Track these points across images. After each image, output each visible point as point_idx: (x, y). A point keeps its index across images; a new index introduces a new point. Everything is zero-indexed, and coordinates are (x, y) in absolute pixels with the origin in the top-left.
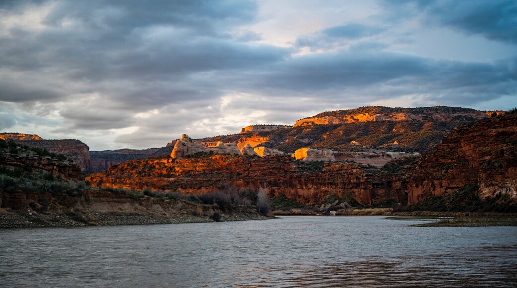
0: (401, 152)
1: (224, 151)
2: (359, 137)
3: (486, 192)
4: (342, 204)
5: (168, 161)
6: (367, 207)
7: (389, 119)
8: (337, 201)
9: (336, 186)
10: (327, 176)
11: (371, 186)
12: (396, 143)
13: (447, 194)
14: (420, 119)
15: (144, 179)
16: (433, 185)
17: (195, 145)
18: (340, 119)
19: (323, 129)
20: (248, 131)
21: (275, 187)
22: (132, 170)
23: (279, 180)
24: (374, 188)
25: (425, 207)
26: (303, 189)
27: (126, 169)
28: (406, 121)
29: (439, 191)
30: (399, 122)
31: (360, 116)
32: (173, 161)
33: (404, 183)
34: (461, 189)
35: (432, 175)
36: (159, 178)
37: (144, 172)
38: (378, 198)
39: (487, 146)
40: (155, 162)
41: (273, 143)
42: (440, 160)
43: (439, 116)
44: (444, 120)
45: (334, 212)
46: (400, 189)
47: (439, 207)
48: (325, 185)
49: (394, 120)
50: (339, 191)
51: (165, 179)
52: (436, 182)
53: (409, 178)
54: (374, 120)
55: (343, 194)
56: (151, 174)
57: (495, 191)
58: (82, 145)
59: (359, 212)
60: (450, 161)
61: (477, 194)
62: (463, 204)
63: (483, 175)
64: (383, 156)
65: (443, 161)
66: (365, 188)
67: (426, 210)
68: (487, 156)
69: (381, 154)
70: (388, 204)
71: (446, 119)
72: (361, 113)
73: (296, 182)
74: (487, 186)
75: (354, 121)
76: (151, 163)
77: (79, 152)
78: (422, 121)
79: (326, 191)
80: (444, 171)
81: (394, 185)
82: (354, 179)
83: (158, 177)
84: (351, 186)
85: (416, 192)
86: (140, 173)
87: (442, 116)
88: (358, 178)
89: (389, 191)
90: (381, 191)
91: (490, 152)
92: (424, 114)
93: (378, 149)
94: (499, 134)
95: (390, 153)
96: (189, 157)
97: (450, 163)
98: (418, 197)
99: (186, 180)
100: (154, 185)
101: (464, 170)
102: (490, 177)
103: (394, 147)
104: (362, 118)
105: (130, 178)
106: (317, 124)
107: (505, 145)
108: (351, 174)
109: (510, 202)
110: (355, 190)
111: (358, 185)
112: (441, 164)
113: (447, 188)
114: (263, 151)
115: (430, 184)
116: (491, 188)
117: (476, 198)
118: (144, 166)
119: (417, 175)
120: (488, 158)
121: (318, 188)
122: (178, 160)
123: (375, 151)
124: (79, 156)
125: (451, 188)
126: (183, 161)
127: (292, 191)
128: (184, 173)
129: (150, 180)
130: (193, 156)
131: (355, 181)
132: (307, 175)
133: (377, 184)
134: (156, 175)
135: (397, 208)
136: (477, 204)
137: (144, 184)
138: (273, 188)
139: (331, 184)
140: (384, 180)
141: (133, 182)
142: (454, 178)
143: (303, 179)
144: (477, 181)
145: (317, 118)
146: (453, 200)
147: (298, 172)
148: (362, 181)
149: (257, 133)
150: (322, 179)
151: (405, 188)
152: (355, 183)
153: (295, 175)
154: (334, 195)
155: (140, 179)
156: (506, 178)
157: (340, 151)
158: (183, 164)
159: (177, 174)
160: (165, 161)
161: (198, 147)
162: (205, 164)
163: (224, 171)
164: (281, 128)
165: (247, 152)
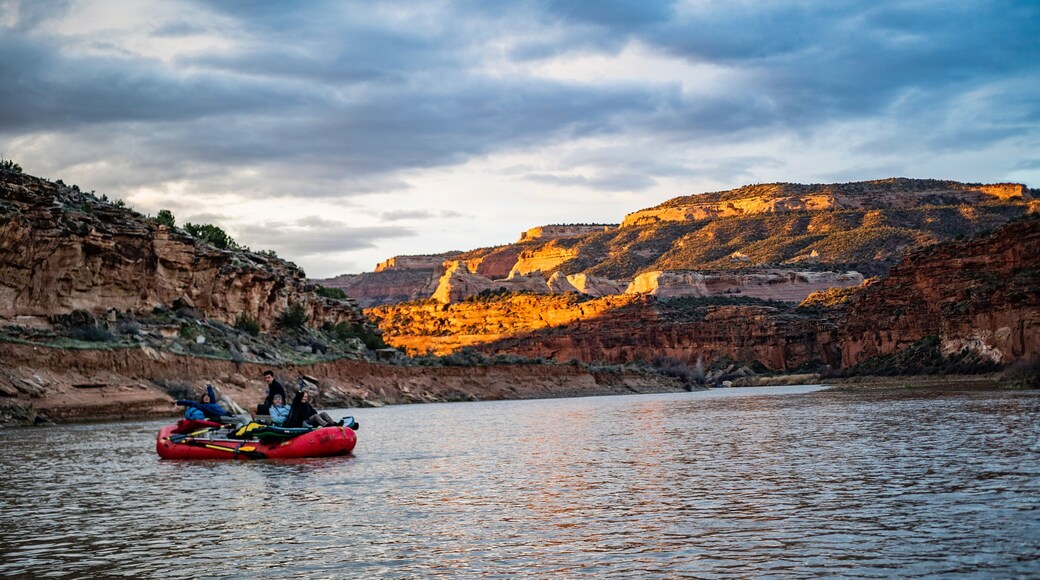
0: (826, 270)
2: (746, 243)
3: (950, 347)
4: (741, 371)
5: (435, 307)
6: (780, 373)
7: (799, 207)
8: (732, 366)
9: (728, 343)
10: (713, 327)
11: (784, 341)
12: (814, 254)
13: (899, 350)
14: (858, 204)
16: (878, 338)
17: (473, 278)
18: (707, 210)
19: (677, 230)
20: (534, 238)
21: (627, 347)
23: (633, 335)
24: (788, 343)
25: (867, 371)
26: (673, 348)
28: (832, 210)
29: (886, 347)
30: (819, 212)
31: (745, 203)
32: (445, 308)
33: (834, 334)
34: (917, 343)
35: (875, 323)
36: (424, 338)
37: (397, 328)
38: (795, 359)
39: (951, 282)
40: (413, 310)
41: (585, 259)
42: (887, 301)
43: (894, 197)
44: (903, 205)
45: (730, 383)
46: (829, 344)
47: (887, 370)
48: (710, 341)
49: (808, 207)
50: (733, 350)
52: (883, 334)
53: (843, 328)
54: (772, 210)
55: (739, 355)
56: (408, 330)
57: (961, 346)
59: (768, 381)
60: (901, 303)
61: (939, 350)
62: (919, 364)
63: (945, 324)
64: (793, 279)
65: (892, 302)
66: (775, 345)
67: (868, 375)
68: (951, 296)
69: (789, 277)
70: (811, 367)
71: (906, 203)
72: (746, 196)
73: (662, 338)
74: (951, 339)
75: (734, 213)
76: (405, 312)
78: (862, 208)
79: (712, 351)
80: (893, 318)
81: (819, 338)
82: (756, 330)
83: (421, 335)
84: (752, 342)
85: (853, 349)
87: (898, 197)
88: (763, 329)
89: (813, 348)
90: (799, 348)
91: (954, 291)
92: (865, 194)
93: (783, 267)
94: (966, 266)
95: (804, 274)
96: (471, 300)
97: (902, 306)
98: (856, 356)
101: (922, 316)
102: (954, 326)
103: (812, 262)
104: (751, 206)
106: (664, 222)
107: (973, 281)
108: (752, 323)
109: (979, 360)
110: (759, 347)
111: (763, 340)
112: (890, 306)
113: (898, 342)
114: (581, 281)
115: (874, 336)
116: (956, 341)
117: (938, 356)
119: (854, 324)
120: (952, 299)
121: (699, 346)
122: (454, 306)
123: (778, 271)
125: (904, 342)
126: (463, 307)
127: (656, 352)
128: (465, 328)
130: (478, 299)
131: (759, 333)
132: (681, 326)
133: (793, 338)
134: (417, 332)
135: (827, 374)
136: (938, 365)
138: (623, 348)
139: (720, 339)
140: (803, 330)
142: (907, 327)
143: (674, 333)
144: (938, 333)
145: (663, 210)
146: (906, 359)
147: (664, 322)
148: (770, 333)
149: (553, 242)
150: (705, 332)
151: (837, 341)
152: (758, 337)
153: (661, 327)
154: (727, 357)
156: (975, 327)
157: (714, 273)
158: (462, 313)
159: (454, 330)
160: (430, 308)
161: (480, 282)
162: (501, 311)
163: (535, 322)
164: (596, 230)
165: (558, 286)
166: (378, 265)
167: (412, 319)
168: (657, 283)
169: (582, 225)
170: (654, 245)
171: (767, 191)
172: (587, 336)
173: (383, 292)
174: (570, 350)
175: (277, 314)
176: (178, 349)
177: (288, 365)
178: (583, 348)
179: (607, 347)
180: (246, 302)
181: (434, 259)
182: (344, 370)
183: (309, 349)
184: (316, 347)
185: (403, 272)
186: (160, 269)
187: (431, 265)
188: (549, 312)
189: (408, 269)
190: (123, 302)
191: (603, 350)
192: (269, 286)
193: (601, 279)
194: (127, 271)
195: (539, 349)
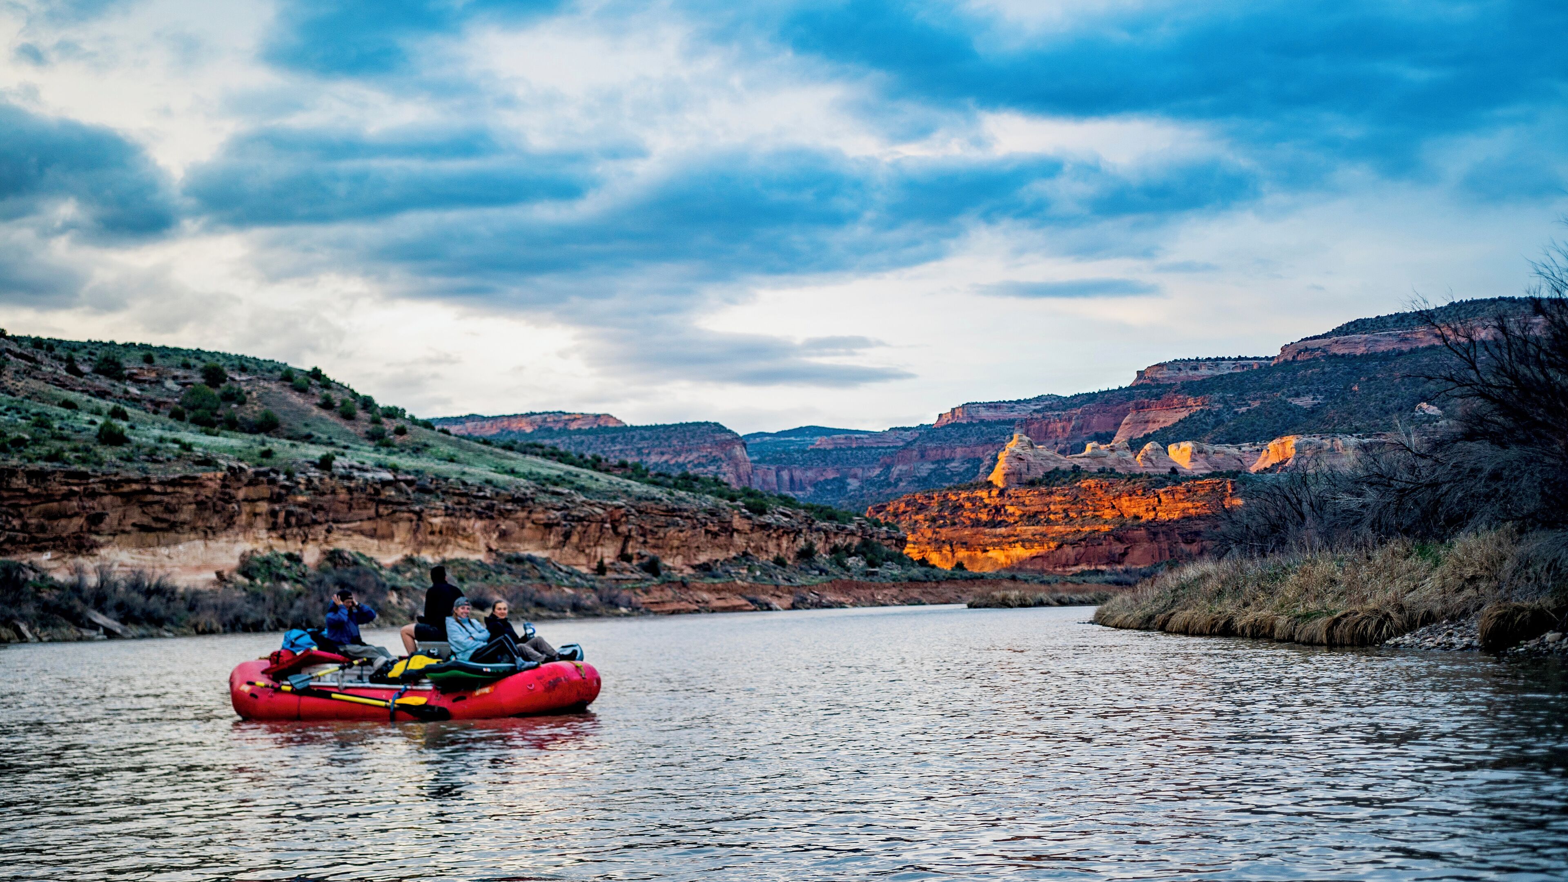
1: (1103, 463)
5: (990, 492)
15: (944, 531)
17: (1039, 455)
18: (1399, 339)
19: (1352, 366)
20: (1154, 379)
22: (917, 514)
27: (904, 512)
32: (1002, 493)
36: (975, 530)
37: (944, 517)
40: (963, 496)
51: (987, 530)
56: (957, 521)
58: (728, 437)
76: (954, 498)
77: (722, 456)
83: (972, 526)
86: (934, 520)
96: (1032, 483)
99: (1029, 532)
100: (965, 543)
105: (914, 531)
106: (1335, 356)
114: (1188, 453)
118: (941, 504)
122: (1011, 491)
124: (724, 465)
126: (1022, 492)
128: (1025, 518)
129: (956, 535)
130: (1041, 482)
134: (968, 522)
137: (944, 542)
141: (920, 539)
145: (1334, 339)
155: (934, 532)
158: (1021, 500)
159: (1011, 520)
160: (984, 494)
161: (1047, 458)
162: (1068, 497)
163: (1107, 511)
164: (1243, 366)
165: (1151, 461)
166: (940, 415)
167: (961, 506)
168: (1294, 451)
169: (1223, 359)
170: (1318, 390)
171: (1483, 310)
172: (1164, 528)
173: (947, 453)
174: (1146, 545)
175: (797, 549)
176: (750, 580)
177: (803, 586)
178: (1160, 542)
179: (1187, 542)
180: (779, 546)
181: (1018, 407)
182: (838, 586)
183: (817, 572)
184: (822, 571)
185: (974, 425)
186: (735, 535)
187: (1013, 415)
188: (1123, 499)
189: (982, 421)
190: (721, 555)
191: (1183, 545)
192: (792, 536)
193: (1217, 448)
194: (722, 539)
195: (1110, 544)
